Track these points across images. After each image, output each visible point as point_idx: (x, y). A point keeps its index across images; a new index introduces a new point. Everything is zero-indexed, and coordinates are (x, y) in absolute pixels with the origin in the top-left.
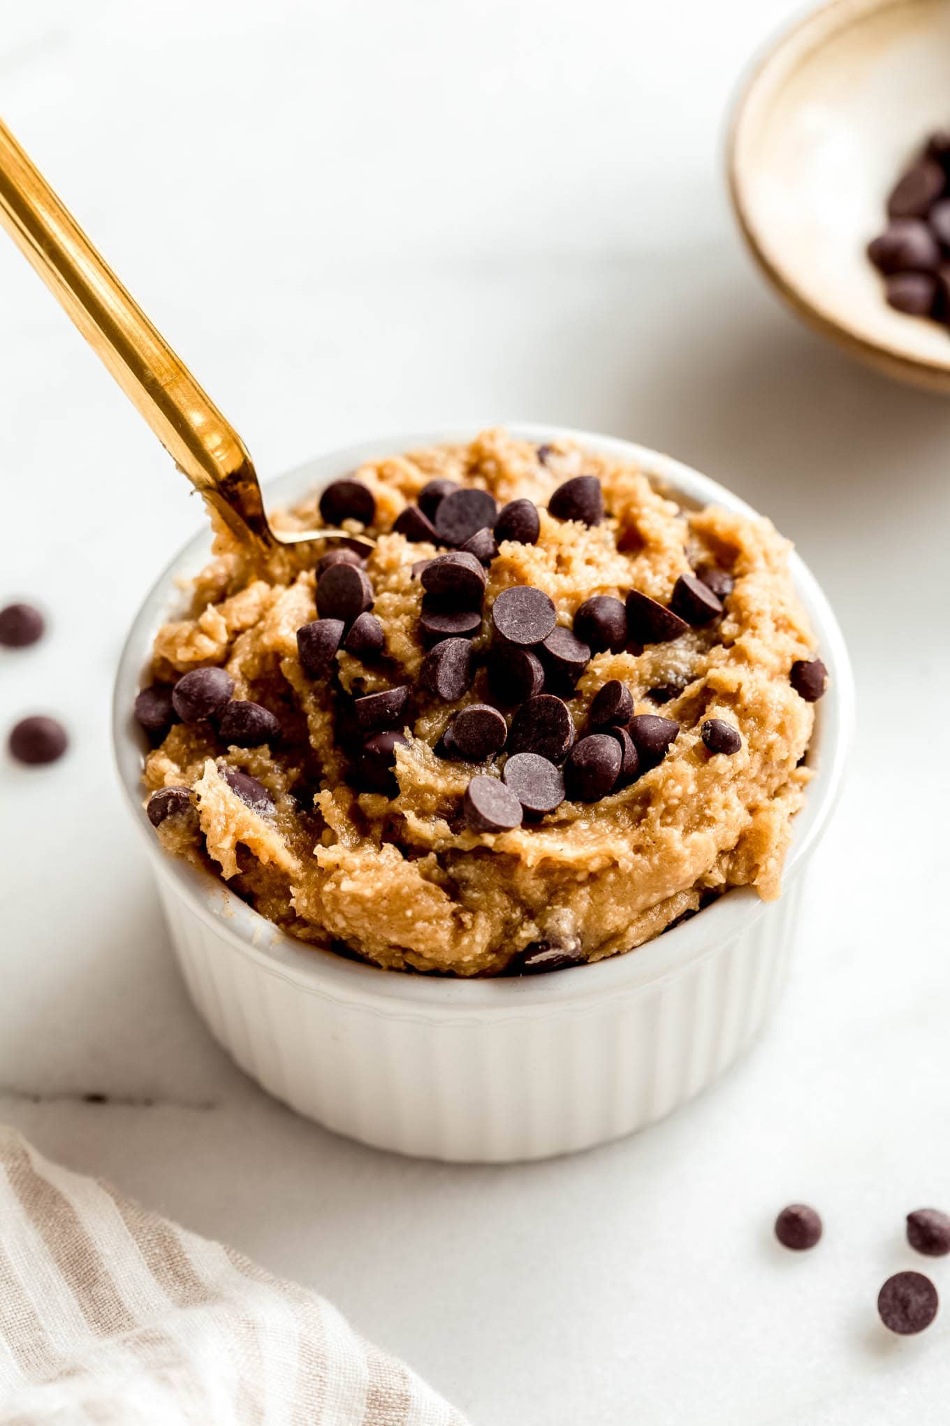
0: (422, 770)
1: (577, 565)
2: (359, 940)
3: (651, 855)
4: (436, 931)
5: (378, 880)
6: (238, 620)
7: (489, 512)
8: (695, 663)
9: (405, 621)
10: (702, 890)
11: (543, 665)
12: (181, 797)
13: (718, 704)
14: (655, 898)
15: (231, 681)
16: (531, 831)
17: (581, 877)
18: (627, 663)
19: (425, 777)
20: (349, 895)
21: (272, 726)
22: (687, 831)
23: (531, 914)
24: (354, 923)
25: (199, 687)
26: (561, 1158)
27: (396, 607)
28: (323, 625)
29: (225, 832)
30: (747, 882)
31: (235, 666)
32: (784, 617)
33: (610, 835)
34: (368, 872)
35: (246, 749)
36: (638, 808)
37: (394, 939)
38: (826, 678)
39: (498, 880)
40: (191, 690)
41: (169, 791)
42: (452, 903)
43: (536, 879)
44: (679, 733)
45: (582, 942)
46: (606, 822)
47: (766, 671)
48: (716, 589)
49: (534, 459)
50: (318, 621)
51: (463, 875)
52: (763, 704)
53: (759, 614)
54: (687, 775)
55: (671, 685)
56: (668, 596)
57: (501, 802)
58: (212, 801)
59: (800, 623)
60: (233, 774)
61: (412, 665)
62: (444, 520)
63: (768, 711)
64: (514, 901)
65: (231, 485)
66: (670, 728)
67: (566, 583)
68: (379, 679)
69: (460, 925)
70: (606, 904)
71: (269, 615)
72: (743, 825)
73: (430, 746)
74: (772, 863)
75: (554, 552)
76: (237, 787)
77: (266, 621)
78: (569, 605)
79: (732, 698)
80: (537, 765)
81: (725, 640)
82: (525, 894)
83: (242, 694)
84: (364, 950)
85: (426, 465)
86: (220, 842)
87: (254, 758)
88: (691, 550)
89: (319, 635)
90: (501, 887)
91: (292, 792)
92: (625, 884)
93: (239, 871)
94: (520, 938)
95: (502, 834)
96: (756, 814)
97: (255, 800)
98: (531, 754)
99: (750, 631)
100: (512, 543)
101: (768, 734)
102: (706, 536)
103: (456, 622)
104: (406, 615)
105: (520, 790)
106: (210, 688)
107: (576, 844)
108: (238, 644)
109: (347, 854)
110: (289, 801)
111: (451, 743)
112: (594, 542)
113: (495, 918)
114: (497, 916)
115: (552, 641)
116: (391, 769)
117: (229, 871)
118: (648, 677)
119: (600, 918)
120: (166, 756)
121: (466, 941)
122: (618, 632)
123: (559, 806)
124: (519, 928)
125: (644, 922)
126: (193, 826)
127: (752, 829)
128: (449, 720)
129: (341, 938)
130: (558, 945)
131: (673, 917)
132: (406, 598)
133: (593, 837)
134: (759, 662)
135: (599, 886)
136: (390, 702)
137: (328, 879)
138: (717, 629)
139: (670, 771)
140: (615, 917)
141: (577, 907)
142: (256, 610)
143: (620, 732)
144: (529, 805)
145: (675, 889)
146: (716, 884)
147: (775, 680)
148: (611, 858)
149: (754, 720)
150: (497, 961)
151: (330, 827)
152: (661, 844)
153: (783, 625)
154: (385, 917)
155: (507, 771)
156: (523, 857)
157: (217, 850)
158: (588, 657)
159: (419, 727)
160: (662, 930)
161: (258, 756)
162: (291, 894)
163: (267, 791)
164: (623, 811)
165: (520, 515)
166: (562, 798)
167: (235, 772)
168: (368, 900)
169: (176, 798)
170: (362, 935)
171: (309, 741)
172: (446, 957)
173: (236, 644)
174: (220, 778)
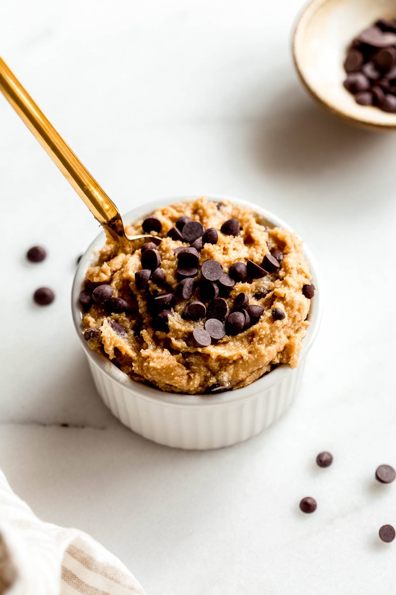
0: (177, 324)
1: (231, 251)
2: (155, 382)
3: (254, 354)
4: (182, 380)
5: (162, 363)
6: (115, 267)
7: (200, 230)
8: (270, 285)
9: (172, 271)
10: (271, 365)
11: (218, 287)
12: (95, 332)
13: (278, 302)
14: (256, 368)
15: (112, 290)
16: (214, 346)
17: (231, 362)
18: (247, 287)
19: (178, 326)
20: (152, 367)
21: (126, 306)
22: (267, 346)
23: (214, 374)
24: (154, 377)
25: (101, 293)
26: (223, 448)
27: (169, 265)
28: (144, 272)
29: (111, 344)
30: (286, 362)
31: (114, 284)
32: (301, 269)
33: (241, 347)
34: (159, 360)
35: (117, 314)
36: (250, 338)
37: (167, 382)
38: (315, 291)
39: (203, 362)
40: (98, 293)
41: (91, 330)
42: (187, 370)
43: (216, 362)
44: (265, 311)
45: (231, 383)
46: (239, 343)
47: (294, 289)
48: (277, 258)
49: (216, 208)
50: (142, 270)
51: (191, 361)
52: (293, 302)
53: (292, 269)
54: (267, 327)
55: (262, 293)
56: (261, 261)
57: (204, 337)
58: (106, 333)
59: (306, 270)
60: (113, 323)
61: (174, 286)
62: (185, 232)
63: (295, 304)
64: (208, 369)
65: (113, 222)
66: (261, 310)
67: (226, 258)
68: (163, 291)
69: (190, 378)
70: (239, 371)
71: (125, 266)
72: (285, 343)
73: (180, 315)
74: (295, 356)
75: (222, 247)
76: (114, 328)
77: (124, 268)
78: (227, 266)
79: (282, 299)
80: (216, 323)
81: (280, 278)
82: (212, 367)
83: (116, 295)
84: (157, 385)
85: (179, 209)
86: (109, 347)
87: (120, 317)
88: (269, 243)
89: (143, 276)
90: (204, 365)
91: (133, 328)
92: (246, 364)
93: (115, 357)
94: (210, 382)
95: (204, 348)
96: (290, 339)
97: (120, 332)
98: (214, 319)
99: (289, 274)
100: (208, 244)
101: (294, 312)
102: (274, 238)
103: (189, 271)
104: (172, 268)
105: (210, 332)
106: (105, 293)
107: (229, 351)
108: (115, 276)
109: (152, 352)
110: (132, 332)
111: (187, 314)
112: (236, 242)
113: (201, 376)
114: (202, 375)
115: (221, 279)
116: (166, 323)
117: (112, 357)
118: (254, 290)
119: (237, 376)
120: (90, 315)
121: (191, 383)
122: (244, 275)
123: (224, 337)
124: (210, 378)
125: (252, 376)
126: (99, 341)
127: (289, 344)
128: (186, 305)
129: (149, 381)
130: (222, 385)
131: (262, 374)
132: (172, 262)
133: (235, 348)
134: (292, 286)
135: (237, 365)
136: (166, 300)
137: (145, 361)
138: (278, 273)
139: (261, 326)
140: (242, 375)
141: (229, 372)
142: (121, 264)
143: (244, 311)
144: (213, 337)
145: (262, 365)
146: (276, 363)
147: (297, 292)
148: (241, 356)
149: (290, 307)
150: (202, 390)
151: (145, 342)
152: (258, 351)
153: (300, 272)
154: (164, 375)
155: (206, 325)
156: (211, 355)
157: (108, 350)
158: (234, 284)
159: (176, 308)
160: (258, 378)
161: (122, 316)
162: (132, 365)
163: (124, 328)
164: (245, 339)
165: (211, 234)
166: (224, 334)
167: (114, 322)
168: (159, 369)
169: (94, 332)
170: (156, 380)
171: (138, 311)
172: (185, 388)
173: (114, 276)
174: (109, 325)
